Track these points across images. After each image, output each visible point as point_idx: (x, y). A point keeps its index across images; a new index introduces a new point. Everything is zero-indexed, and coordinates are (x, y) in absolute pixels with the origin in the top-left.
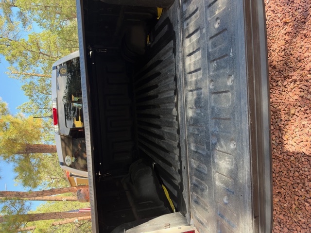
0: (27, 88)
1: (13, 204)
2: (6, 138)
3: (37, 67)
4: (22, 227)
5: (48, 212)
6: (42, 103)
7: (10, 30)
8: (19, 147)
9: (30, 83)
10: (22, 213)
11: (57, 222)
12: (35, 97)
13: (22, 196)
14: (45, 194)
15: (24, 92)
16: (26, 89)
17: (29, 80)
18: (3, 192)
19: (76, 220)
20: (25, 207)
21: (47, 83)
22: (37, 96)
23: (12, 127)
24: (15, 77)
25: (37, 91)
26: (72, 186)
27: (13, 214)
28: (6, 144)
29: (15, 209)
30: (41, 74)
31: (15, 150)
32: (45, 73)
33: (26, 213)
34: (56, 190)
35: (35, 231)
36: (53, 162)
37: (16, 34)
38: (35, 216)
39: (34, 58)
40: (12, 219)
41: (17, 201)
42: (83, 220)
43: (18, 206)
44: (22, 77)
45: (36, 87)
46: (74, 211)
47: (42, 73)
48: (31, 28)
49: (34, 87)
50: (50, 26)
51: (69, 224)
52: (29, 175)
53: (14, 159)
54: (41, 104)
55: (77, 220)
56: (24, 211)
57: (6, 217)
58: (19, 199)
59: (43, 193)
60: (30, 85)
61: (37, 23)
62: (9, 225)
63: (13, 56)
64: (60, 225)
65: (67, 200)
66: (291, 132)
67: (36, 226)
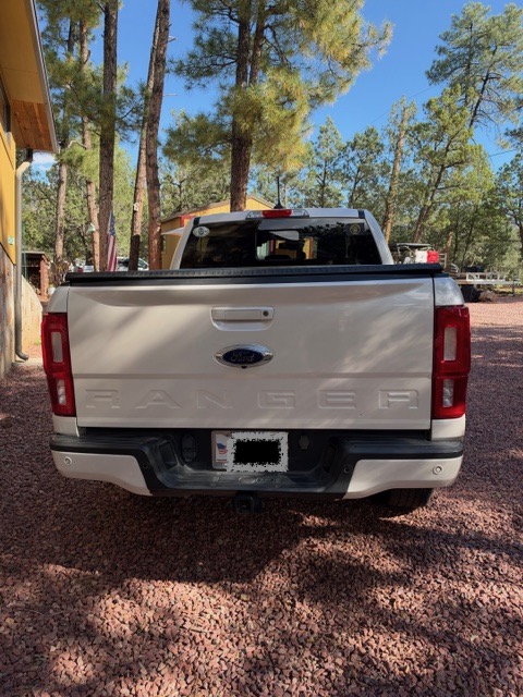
0: (371, 138)
1: (136, 110)
2: (263, 103)
3: (414, 161)
4: (90, 125)
5: (115, 173)
6: (337, 167)
7: (500, 104)
8: (245, 126)
9: (382, 146)
10: (117, 126)
11: (93, 190)
12: (352, 154)
13: (150, 127)
14: (151, 171)
15: (361, 133)
16: (368, 136)
17: (387, 142)
18: (161, 91)
19: (94, 227)
20: (129, 132)
21: (380, 179)
22: (353, 159)
23: (284, 113)
24: (394, 116)
25: (364, 158)
26: (163, 223)
27: (117, 110)
28: (252, 104)
29: (126, 113)
30: (398, 167)
31: (239, 120)
32: (401, 176)
33: (116, 133)
34: (156, 192)
35: (81, 149)
36: (214, 186)
37: (492, 116)
38: (108, 150)
39: (431, 155)
40: (107, 108)
41: (141, 118)
42: (92, 242)
43: (132, 119)
44: (393, 128)
45: (371, 156)
46: (112, 226)
47: (401, 169)
48: (503, 147)
49: (371, 152)
50: (503, 188)
51: (87, 213)
52: (190, 141)
53: (223, 115)
54: (335, 164)
55: (94, 229)
56: (121, 130)
57: (113, 96)
58: (144, 121)
59: (153, 167)
60: (377, 144)
61: (512, 162)
62: (98, 102)
63: (438, 114)
64: (87, 196)
65: (135, 212)
66: (211, 592)
67: (90, 151)
